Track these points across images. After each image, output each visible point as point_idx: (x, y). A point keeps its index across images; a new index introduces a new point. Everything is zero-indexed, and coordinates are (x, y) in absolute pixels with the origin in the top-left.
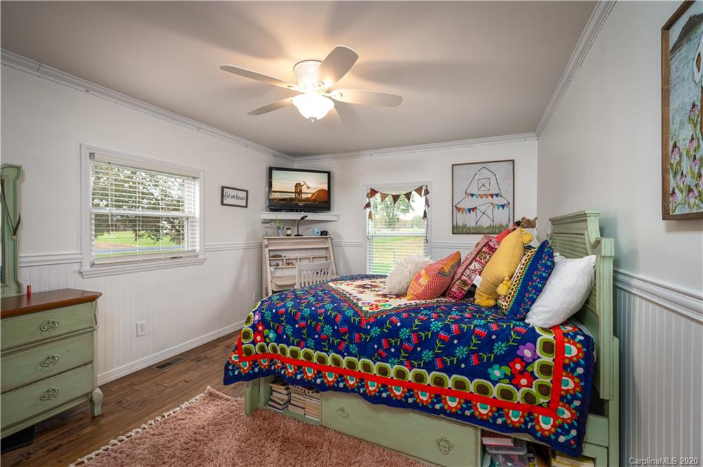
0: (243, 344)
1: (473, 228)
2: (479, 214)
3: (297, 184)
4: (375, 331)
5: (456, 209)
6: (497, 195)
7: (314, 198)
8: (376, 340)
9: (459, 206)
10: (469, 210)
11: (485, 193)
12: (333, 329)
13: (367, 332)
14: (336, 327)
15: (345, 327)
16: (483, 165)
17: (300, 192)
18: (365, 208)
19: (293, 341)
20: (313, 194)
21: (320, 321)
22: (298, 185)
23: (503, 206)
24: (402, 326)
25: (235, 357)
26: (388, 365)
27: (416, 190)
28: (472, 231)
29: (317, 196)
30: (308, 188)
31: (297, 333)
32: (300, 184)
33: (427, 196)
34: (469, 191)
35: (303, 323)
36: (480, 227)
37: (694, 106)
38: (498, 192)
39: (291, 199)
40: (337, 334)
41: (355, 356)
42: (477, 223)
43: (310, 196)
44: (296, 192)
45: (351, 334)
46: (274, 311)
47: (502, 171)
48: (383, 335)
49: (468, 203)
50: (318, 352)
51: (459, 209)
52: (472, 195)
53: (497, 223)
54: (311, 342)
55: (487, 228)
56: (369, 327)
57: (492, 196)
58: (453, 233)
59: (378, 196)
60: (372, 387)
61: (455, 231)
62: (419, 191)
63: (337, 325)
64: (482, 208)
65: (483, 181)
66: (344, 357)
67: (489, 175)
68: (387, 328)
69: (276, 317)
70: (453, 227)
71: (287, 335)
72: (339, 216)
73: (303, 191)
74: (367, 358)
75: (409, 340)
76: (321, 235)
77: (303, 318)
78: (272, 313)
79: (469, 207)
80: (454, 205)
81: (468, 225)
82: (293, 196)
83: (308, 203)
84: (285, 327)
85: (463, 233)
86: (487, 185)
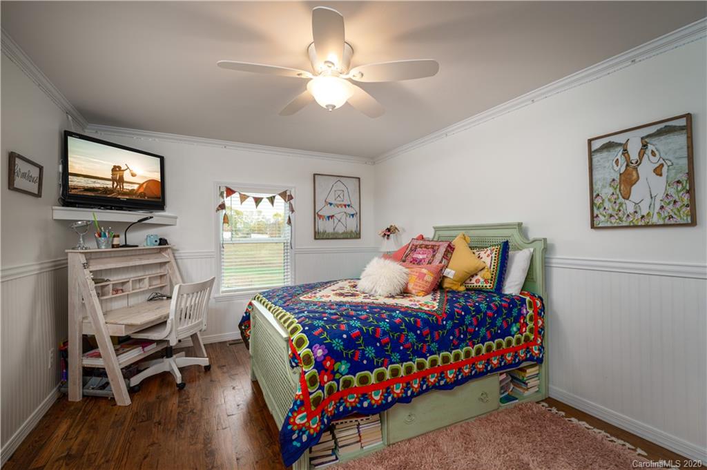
0: (311, 394)
1: (332, 234)
2: (336, 221)
3: (115, 167)
4: (449, 324)
5: (317, 216)
6: (349, 206)
7: (141, 190)
8: (451, 332)
9: (320, 213)
10: (329, 217)
11: (341, 203)
12: (416, 334)
13: (444, 327)
14: (419, 332)
15: (427, 330)
16: (339, 178)
17: (121, 181)
18: (218, 210)
19: (377, 362)
20: (141, 185)
21: (403, 330)
22: (116, 169)
23: (353, 215)
24: (465, 315)
25: (302, 419)
26: (459, 350)
27: (280, 195)
28: (331, 237)
29: (145, 189)
30: (133, 175)
31: (380, 352)
32: (119, 167)
33: (292, 201)
34: (328, 201)
35: (386, 339)
36: (337, 233)
37: (614, 180)
38: (349, 203)
39: (106, 190)
40: (421, 338)
41: (435, 354)
42: (334, 229)
43: (136, 187)
44: (113, 180)
45: (431, 333)
46: (345, 336)
47: (352, 185)
48: (455, 326)
49: (327, 211)
50: (405, 363)
51: (320, 216)
52: (331, 204)
53: (349, 229)
54: (396, 356)
55: (342, 234)
56: (444, 322)
57: (345, 206)
58: (315, 239)
59: (236, 197)
60: (450, 375)
61: (317, 237)
62: (283, 195)
63: (419, 329)
64: (338, 216)
65: (339, 193)
66: (426, 358)
67: (342, 187)
68: (457, 319)
69: (350, 343)
70: (315, 232)
71: (367, 359)
72: (176, 218)
73: (125, 179)
74: (446, 351)
75: (471, 324)
76: (160, 244)
77: (385, 333)
78: (344, 340)
79: (329, 215)
80: (316, 212)
81: (328, 232)
82: (109, 185)
83: (134, 197)
84: (363, 350)
85: (322, 239)
86: (341, 196)
